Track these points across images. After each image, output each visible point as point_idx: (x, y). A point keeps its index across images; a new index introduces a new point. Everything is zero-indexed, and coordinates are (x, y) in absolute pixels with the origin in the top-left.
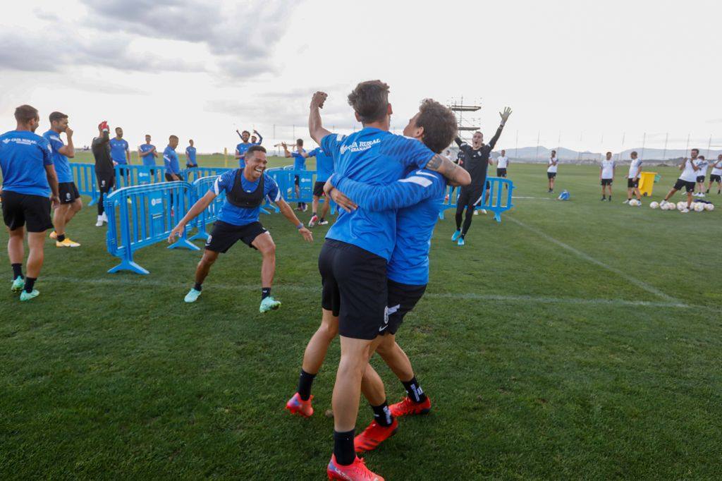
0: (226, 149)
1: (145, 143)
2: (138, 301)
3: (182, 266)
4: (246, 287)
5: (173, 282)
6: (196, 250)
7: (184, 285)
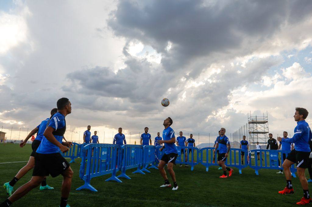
0: (135, 142)
1: (94, 135)
2: (87, 203)
3: (112, 189)
4: (147, 200)
5: (106, 196)
6: (120, 182)
7: (112, 198)
